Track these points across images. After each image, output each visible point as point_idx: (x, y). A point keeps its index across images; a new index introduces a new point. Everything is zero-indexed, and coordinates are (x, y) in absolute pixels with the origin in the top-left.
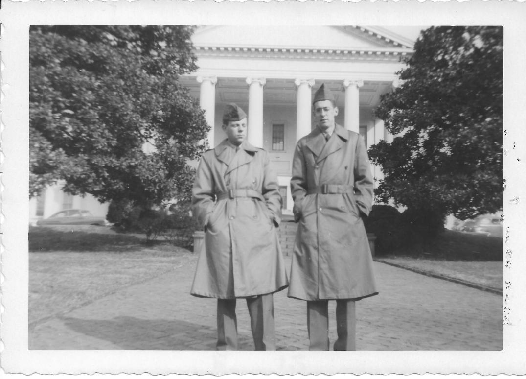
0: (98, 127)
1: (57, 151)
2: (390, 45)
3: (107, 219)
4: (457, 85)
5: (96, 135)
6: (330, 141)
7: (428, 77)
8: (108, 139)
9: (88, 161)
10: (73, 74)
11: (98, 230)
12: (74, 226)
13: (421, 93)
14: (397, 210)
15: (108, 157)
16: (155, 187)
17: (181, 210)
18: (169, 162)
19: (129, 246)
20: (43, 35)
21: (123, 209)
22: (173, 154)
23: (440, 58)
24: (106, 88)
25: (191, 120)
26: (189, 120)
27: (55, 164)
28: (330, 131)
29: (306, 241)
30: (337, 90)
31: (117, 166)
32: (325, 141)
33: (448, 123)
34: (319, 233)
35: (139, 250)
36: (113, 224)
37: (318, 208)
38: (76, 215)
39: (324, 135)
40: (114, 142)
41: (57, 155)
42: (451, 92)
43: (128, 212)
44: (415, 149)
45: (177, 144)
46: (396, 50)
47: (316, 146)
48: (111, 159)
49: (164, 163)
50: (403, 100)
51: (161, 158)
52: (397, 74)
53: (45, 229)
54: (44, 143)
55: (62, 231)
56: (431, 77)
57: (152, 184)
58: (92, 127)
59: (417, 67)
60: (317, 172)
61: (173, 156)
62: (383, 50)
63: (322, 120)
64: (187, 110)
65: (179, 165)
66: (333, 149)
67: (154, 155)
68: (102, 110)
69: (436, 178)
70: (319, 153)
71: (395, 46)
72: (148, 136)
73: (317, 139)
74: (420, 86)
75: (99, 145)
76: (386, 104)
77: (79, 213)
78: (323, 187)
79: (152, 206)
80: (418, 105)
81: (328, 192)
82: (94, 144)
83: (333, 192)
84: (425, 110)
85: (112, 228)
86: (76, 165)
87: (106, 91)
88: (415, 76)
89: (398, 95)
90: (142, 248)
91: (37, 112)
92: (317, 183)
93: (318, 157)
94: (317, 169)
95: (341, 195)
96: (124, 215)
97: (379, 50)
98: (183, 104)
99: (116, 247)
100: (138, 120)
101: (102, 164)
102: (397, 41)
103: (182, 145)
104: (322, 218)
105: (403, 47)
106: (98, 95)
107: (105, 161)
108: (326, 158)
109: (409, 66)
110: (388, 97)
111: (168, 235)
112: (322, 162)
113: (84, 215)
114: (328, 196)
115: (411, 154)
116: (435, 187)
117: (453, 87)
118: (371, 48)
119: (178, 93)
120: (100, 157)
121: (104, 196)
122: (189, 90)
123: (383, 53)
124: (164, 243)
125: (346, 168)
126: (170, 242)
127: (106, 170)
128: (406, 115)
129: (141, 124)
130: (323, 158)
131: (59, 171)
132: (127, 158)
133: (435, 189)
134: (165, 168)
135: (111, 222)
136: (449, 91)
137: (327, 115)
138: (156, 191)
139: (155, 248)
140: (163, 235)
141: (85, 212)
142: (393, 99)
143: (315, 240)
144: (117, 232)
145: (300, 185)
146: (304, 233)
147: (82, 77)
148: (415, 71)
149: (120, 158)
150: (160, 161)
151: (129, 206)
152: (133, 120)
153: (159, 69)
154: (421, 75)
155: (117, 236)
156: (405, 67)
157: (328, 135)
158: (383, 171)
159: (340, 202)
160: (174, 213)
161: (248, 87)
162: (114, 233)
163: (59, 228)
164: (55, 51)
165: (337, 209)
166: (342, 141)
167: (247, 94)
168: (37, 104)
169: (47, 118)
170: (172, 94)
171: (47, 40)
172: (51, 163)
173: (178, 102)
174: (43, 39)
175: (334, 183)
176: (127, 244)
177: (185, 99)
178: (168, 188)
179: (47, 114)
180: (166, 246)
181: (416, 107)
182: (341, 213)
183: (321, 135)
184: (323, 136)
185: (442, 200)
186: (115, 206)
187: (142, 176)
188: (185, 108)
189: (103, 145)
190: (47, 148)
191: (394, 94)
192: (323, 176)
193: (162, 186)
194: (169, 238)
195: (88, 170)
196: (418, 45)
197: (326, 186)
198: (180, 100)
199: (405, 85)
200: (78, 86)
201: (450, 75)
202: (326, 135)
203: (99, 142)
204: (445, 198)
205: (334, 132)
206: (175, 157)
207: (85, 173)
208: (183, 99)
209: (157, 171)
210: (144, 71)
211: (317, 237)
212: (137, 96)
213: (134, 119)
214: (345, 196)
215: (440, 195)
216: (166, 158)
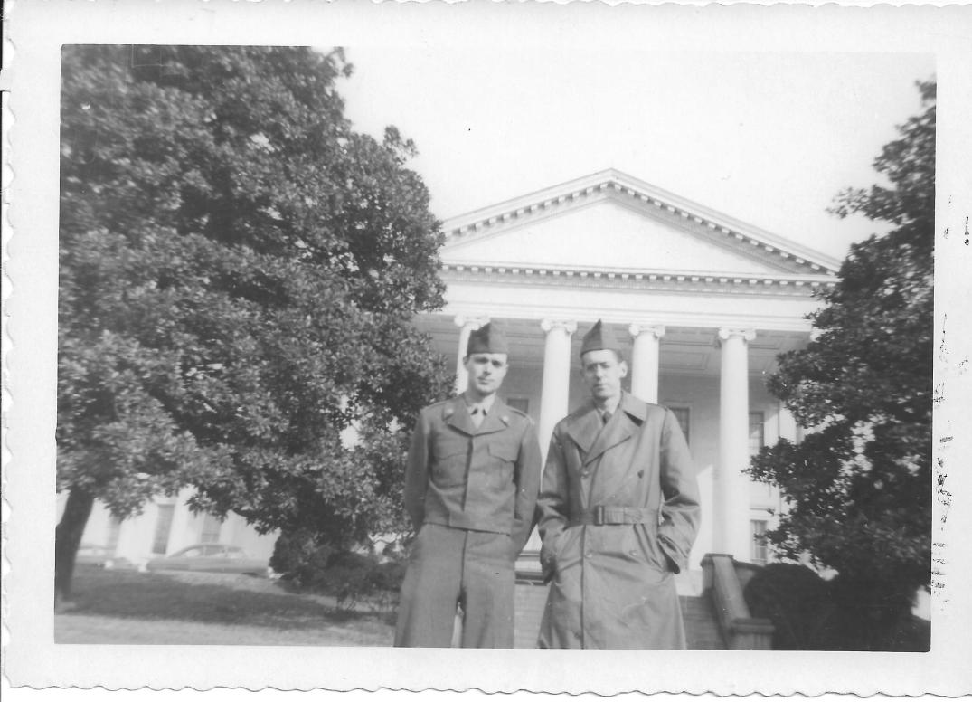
0: (258, 396)
1: (180, 436)
2: (805, 269)
3: (271, 565)
4: (921, 341)
5: (252, 410)
6: (610, 423)
7: (865, 324)
8: (274, 419)
9: (236, 457)
10: (220, 306)
11: (253, 585)
12: (212, 575)
13: (854, 353)
14: (817, 575)
15: (271, 452)
16: (353, 509)
17: (404, 556)
18: (383, 464)
19: (303, 620)
20: (179, 236)
21: (300, 547)
22: (391, 451)
23: (889, 292)
24: (278, 331)
25: (428, 390)
26: (424, 390)
27: (173, 460)
28: (611, 405)
29: (560, 619)
30: (706, 345)
31: (285, 471)
32: (600, 423)
33: (909, 410)
34: (584, 601)
35: (321, 627)
36: (279, 575)
37: (585, 553)
38: (219, 556)
39: (599, 412)
40: (284, 426)
41: (181, 443)
42: (910, 353)
43: (309, 553)
44: (847, 459)
45: (401, 432)
46: (817, 279)
47: (585, 433)
48: (276, 455)
49: (375, 466)
50: (820, 364)
51: (370, 457)
52: (808, 318)
53: (160, 578)
54: (163, 420)
55: (189, 582)
56: (872, 325)
57: (349, 505)
58: (247, 396)
59: (846, 306)
60: (585, 484)
61: (390, 454)
62: (792, 277)
63: (596, 384)
64: (422, 374)
65: (400, 471)
66: (616, 438)
67: (357, 451)
68: (268, 366)
69: (886, 515)
70: (590, 445)
71: (814, 272)
72: (353, 416)
73: (585, 420)
74: (851, 341)
75: (257, 428)
76: (787, 370)
77: (223, 551)
78: (595, 512)
79: (354, 544)
80: (848, 375)
81: (606, 521)
82: (248, 426)
83: (615, 521)
84: (861, 383)
85: (278, 584)
86: (213, 462)
87: (277, 336)
88: (841, 322)
89: (810, 356)
90: (325, 623)
91: (156, 365)
92: (585, 505)
93: (587, 454)
94: (586, 476)
95: (631, 527)
96: (301, 561)
97: (785, 277)
98: (414, 362)
99: (280, 619)
100: (330, 389)
101: (258, 464)
102: (817, 262)
103: (408, 434)
104: (591, 574)
105: (829, 273)
106: (263, 342)
107: (264, 460)
108: (601, 455)
109: (830, 305)
110: (791, 358)
111: (376, 603)
112: (594, 464)
113: (233, 556)
114: (605, 528)
115: (839, 466)
116: (883, 532)
117: (914, 344)
118: (770, 275)
119: (408, 343)
120: (256, 451)
121: (267, 521)
122: (431, 338)
123: (792, 283)
124: (368, 618)
125: (640, 475)
126: (377, 615)
127: (266, 474)
128: (825, 392)
129: (335, 397)
130: (596, 455)
131: (179, 472)
132: (305, 455)
133: (883, 536)
134: (375, 474)
135: (277, 570)
136: (906, 351)
137: (605, 376)
138: (354, 517)
139: (350, 625)
140: (367, 602)
141: (235, 549)
142: (800, 361)
143: (577, 618)
144: (287, 589)
145: (555, 508)
146: (558, 605)
147: (240, 312)
148: (840, 314)
149: (292, 456)
150: (366, 461)
151: (310, 545)
152: (321, 389)
153: (380, 300)
154: (851, 321)
155: (285, 597)
156: (821, 306)
157: (607, 413)
158: (785, 498)
159: (628, 543)
160: (392, 560)
161: (544, 335)
162: (280, 592)
163: (185, 577)
164: (197, 265)
165: (622, 557)
166: (632, 424)
167: (542, 348)
168: (156, 350)
169: (170, 375)
170: (397, 344)
171: (184, 245)
172: (167, 457)
173: (406, 358)
174: (178, 243)
175: (617, 505)
176: (300, 615)
177: (420, 353)
178: (377, 512)
179: (172, 370)
180: (369, 623)
181: (845, 378)
182: (630, 564)
183: (595, 412)
184: (598, 415)
185: (899, 558)
186: (287, 541)
187: (327, 493)
188: (419, 370)
189: (264, 430)
190: (165, 428)
191: (803, 352)
192: (596, 492)
193: (365, 510)
194: (377, 608)
195: (232, 474)
196: (847, 269)
197: (600, 510)
198: (411, 356)
199: (823, 339)
200: (227, 328)
201: (908, 322)
202: (603, 412)
203: (256, 424)
204: (904, 553)
205: (619, 406)
206: (393, 455)
207: (225, 479)
208: (416, 353)
209: (358, 481)
210: (353, 304)
211: (582, 613)
212: (332, 346)
213: (322, 386)
214: (640, 529)
215: (895, 547)
216: (377, 458)
